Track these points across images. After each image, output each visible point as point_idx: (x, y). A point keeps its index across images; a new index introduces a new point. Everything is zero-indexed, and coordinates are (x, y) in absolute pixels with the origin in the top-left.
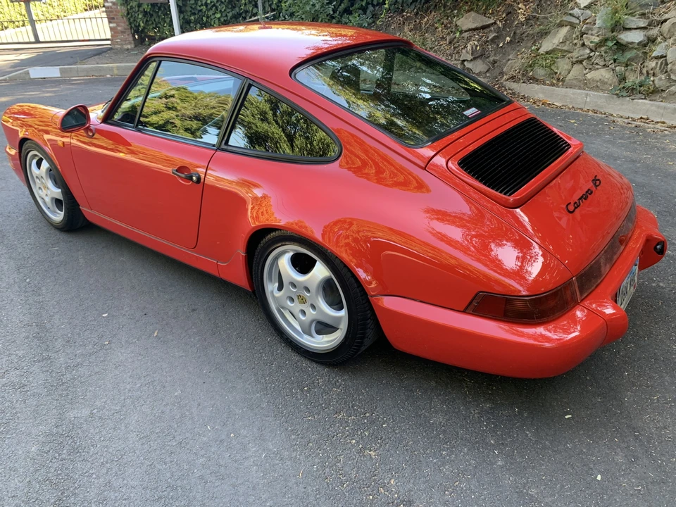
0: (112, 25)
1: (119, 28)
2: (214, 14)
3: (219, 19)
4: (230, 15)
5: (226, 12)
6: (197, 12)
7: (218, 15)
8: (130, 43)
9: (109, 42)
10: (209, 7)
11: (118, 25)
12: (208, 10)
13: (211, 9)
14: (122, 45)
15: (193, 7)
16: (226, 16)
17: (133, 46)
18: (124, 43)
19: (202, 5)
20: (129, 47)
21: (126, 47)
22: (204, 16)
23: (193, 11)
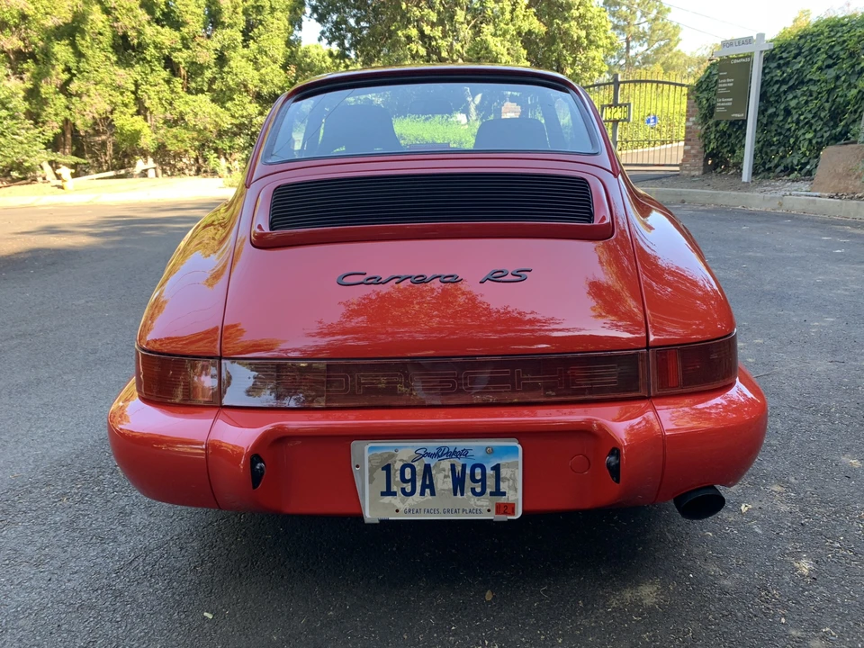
0: (688, 147)
1: (693, 151)
2: (804, 134)
3: (810, 140)
4: (826, 135)
5: (821, 132)
6: (784, 132)
7: (809, 136)
8: (699, 169)
9: (678, 168)
10: (801, 125)
11: (692, 148)
12: (799, 129)
13: (803, 127)
14: (690, 170)
15: (781, 124)
16: (822, 137)
17: (701, 172)
18: (692, 168)
19: (793, 122)
20: (697, 173)
21: (693, 173)
22: (792, 137)
23: (779, 131)
